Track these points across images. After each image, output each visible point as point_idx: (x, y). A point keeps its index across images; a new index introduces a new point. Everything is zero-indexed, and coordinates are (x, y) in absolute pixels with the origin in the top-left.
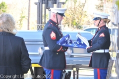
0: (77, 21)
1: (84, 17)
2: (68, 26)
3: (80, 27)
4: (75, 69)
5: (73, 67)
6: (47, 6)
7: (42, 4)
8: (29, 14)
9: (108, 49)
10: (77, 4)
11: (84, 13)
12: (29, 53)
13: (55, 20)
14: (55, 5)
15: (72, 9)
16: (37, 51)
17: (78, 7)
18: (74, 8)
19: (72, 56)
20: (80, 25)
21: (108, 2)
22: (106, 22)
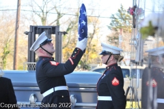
0: (82, 58)
1: (92, 53)
3: (87, 67)
7: (35, 34)
8: (15, 48)
11: (92, 47)
14: (52, 35)
16: (28, 101)
19: (76, 107)
20: (86, 64)
21: (124, 32)
22: (117, 59)
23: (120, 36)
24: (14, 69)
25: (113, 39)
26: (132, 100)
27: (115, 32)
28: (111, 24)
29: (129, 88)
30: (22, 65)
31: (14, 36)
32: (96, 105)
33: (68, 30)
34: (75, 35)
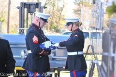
0: (55, 24)
1: (63, 21)
2: (47, 29)
3: (59, 31)
4: (56, 72)
5: (55, 69)
6: (29, 10)
7: (24, 8)
8: (9, 18)
10: (55, 8)
11: (62, 17)
13: (37, 24)
14: (36, 9)
15: (51, 13)
17: (56, 11)
18: (53, 12)
19: (53, 59)
20: (58, 28)
21: (85, 6)
23: (82, 10)
24: (8, 32)
25: (78, 11)
26: (92, 54)
27: (78, 6)
28: (76, 1)
29: (89, 46)
30: (13, 30)
31: (8, 9)
32: (66, 58)
33: (45, 5)
34: (50, 8)
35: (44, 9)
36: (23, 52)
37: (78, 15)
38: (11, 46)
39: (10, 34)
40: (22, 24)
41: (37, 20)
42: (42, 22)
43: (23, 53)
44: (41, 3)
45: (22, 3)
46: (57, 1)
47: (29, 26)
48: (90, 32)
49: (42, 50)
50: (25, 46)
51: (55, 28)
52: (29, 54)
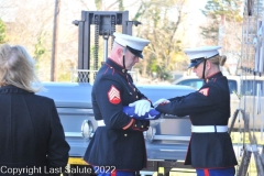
0: (159, 61)
2: (141, 72)
3: (167, 75)
4: (162, 170)
5: (159, 164)
6: (101, 29)
8: (54, 45)
9: (226, 124)
10: (160, 24)
11: (175, 45)
12: (67, 134)
13: (119, 61)
15: (150, 36)
16: (78, 130)
17: (162, 32)
18: (154, 32)
19: (155, 142)
20: (167, 70)
21: (228, 20)
22: (217, 64)
23: (221, 28)
24: (53, 80)
25: (211, 32)
26: (243, 131)
27: (213, 20)
28: (206, 7)
29: (237, 111)
30: (65, 73)
31: (52, 26)
32: (188, 138)
33: (137, 16)
34: (148, 25)
35: (134, 27)
36: (87, 125)
37: (210, 40)
38: (59, 110)
39: (56, 83)
40: (84, 62)
41: (119, 52)
42: (130, 56)
43: (85, 127)
44: (127, 12)
45: (84, 13)
46: (163, 8)
47: (100, 65)
48: (238, 80)
49: (129, 119)
50: (91, 111)
51: (158, 69)
52: (100, 128)
